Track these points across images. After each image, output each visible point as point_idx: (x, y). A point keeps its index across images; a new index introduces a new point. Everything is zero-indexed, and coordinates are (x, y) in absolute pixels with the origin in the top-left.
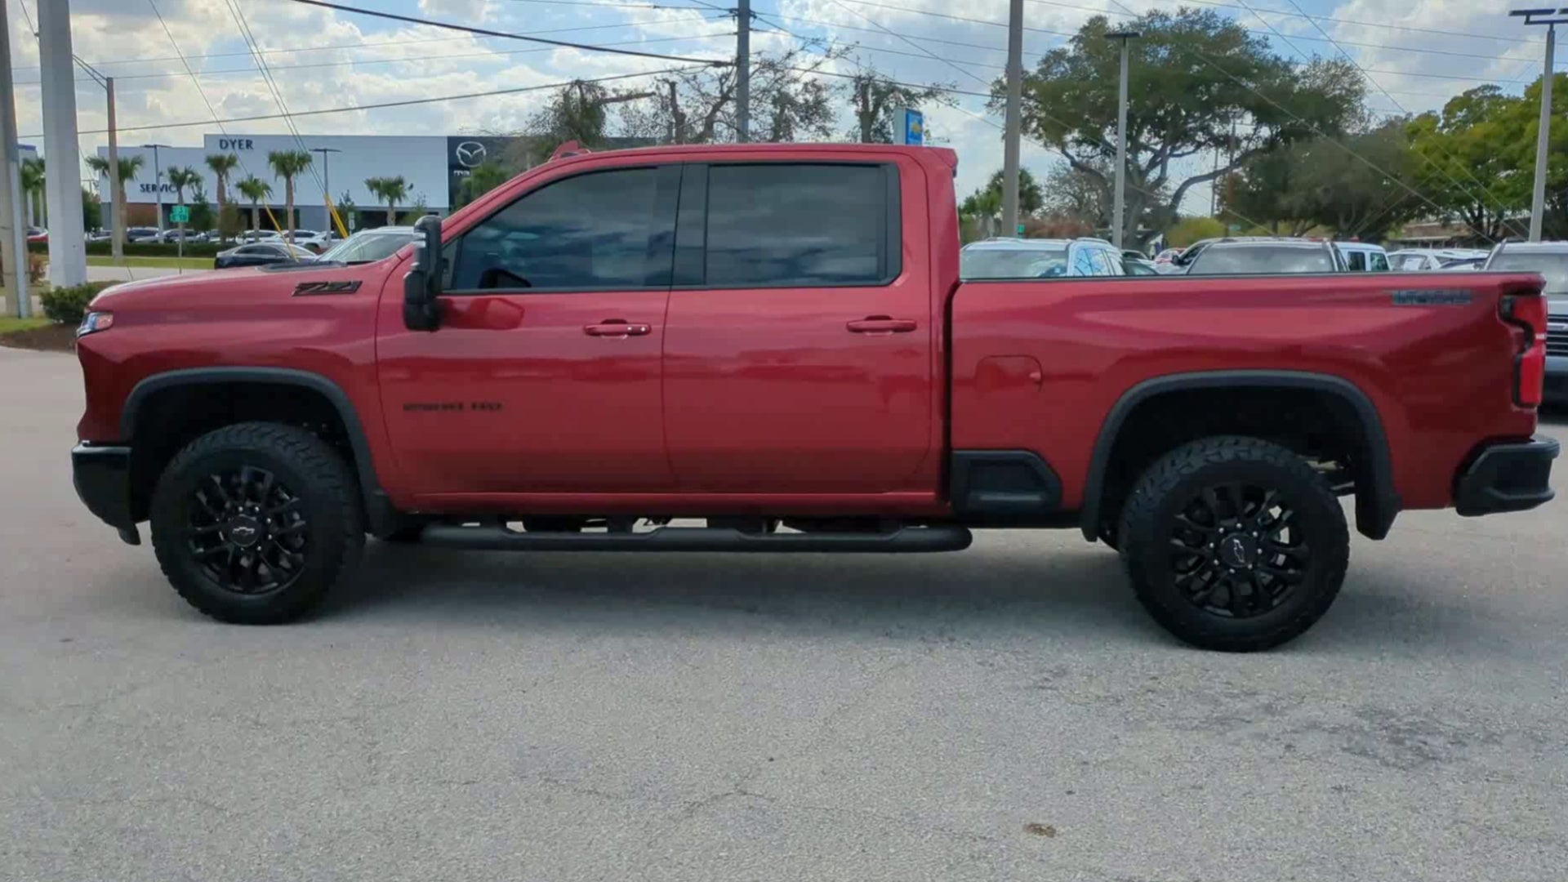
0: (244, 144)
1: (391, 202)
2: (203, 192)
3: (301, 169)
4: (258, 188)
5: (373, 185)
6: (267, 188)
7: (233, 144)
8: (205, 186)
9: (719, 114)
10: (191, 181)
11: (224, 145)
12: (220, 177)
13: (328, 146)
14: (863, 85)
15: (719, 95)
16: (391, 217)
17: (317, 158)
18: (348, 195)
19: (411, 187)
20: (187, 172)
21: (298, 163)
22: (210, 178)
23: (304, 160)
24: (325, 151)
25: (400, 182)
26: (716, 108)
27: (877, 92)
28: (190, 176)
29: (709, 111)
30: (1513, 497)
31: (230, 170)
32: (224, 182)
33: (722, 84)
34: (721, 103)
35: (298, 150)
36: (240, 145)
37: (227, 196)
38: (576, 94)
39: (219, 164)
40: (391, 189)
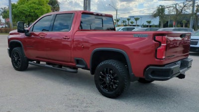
0: (133, 17)
1: (149, 24)
3: (138, 20)
4: (133, 22)
5: (147, 22)
13: (141, 17)
15: (183, 6)
16: (149, 26)
18: (144, 23)
20: (125, 21)
22: (127, 21)
25: (151, 21)
29: (182, 9)
30: (154, 78)
31: (130, 20)
32: (129, 22)
33: (184, 4)
35: (138, 17)
37: (129, 24)
38: (160, 7)
39: (128, 20)
40: (149, 22)
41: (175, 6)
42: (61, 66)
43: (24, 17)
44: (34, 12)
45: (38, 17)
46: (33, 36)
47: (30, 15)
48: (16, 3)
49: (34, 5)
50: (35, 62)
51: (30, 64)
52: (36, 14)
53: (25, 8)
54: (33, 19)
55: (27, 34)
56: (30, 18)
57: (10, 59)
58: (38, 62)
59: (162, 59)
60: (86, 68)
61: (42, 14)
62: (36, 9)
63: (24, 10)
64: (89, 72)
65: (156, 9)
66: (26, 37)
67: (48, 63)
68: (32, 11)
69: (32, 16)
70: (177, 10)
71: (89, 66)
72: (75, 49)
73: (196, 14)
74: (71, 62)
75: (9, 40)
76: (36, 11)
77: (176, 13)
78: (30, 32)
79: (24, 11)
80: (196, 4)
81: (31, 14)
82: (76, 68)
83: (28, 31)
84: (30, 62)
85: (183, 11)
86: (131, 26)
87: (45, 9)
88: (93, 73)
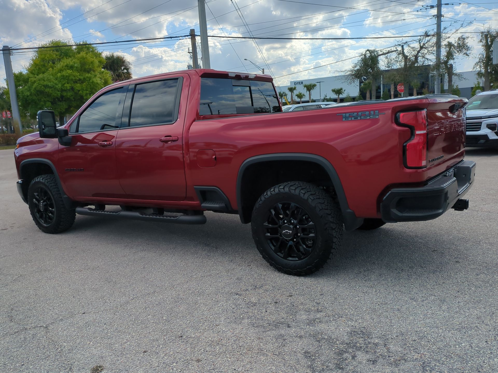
0: (301, 83)
1: (339, 96)
2: (287, 98)
3: (313, 88)
4: (302, 95)
5: (334, 91)
6: (304, 95)
7: (298, 83)
8: (288, 96)
9: (420, 54)
10: (285, 95)
11: (295, 84)
12: (292, 93)
13: (320, 81)
14: (485, 35)
15: (419, 47)
16: (338, 101)
17: (318, 84)
18: (326, 95)
19: (345, 90)
20: (283, 93)
21: (312, 87)
22: (289, 93)
23: (314, 86)
24: (320, 82)
25: (341, 89)
26: (419, 52)
27: (491, 37)
28: (284, 94)
29: (416, 53)
31: (294, 91)
32: (293, 95)
33: (420, 43)
34: (420, 50)
35: (313, 83)
36: (300, 83)
37: (293, 99)
38: (368, 55)
39: (291, 90)
40: (339, 92)
41: (400, 49)
42: (160, 210)
43: (49, 104)
44: (72, 89)
45: (82, 100)
46: (79, 144)
47: (62, 97)
48: (25, 72)
49: (70, 72)
50: (93, 207)
51: (80, 213)
52: (76, 93)
53: (49, 80)
54: (70, 107)
55: (65, 139)
56: (63, 106)
57: (26, 206)
58: (101, 206)
59: (421, 168)
60: (228, 209)
61: (92, 93)
62: (76, 82)
63: (46, 86)
64: (236, 217)
65: (360, 58)
66: (61, 147)
67: (127, 207)
68: (68, 86)
69: (68, 100)
70: (405, 57)
71: (236, 203)
72: (193, 165)
73: (446, 62)
74: (186, 198)
75: (19, 160)
76: (78, 86)
77: (403, 64)
78: (70, 135)
79: (47, 90)
80: (444, 43)
81: (65, 94)
82: (198, 211)
83: (66, 132)
84: (78, 209)
85: (420, 59)
86: (299, 103)
87: (97, 80)
88: (246, 219)
